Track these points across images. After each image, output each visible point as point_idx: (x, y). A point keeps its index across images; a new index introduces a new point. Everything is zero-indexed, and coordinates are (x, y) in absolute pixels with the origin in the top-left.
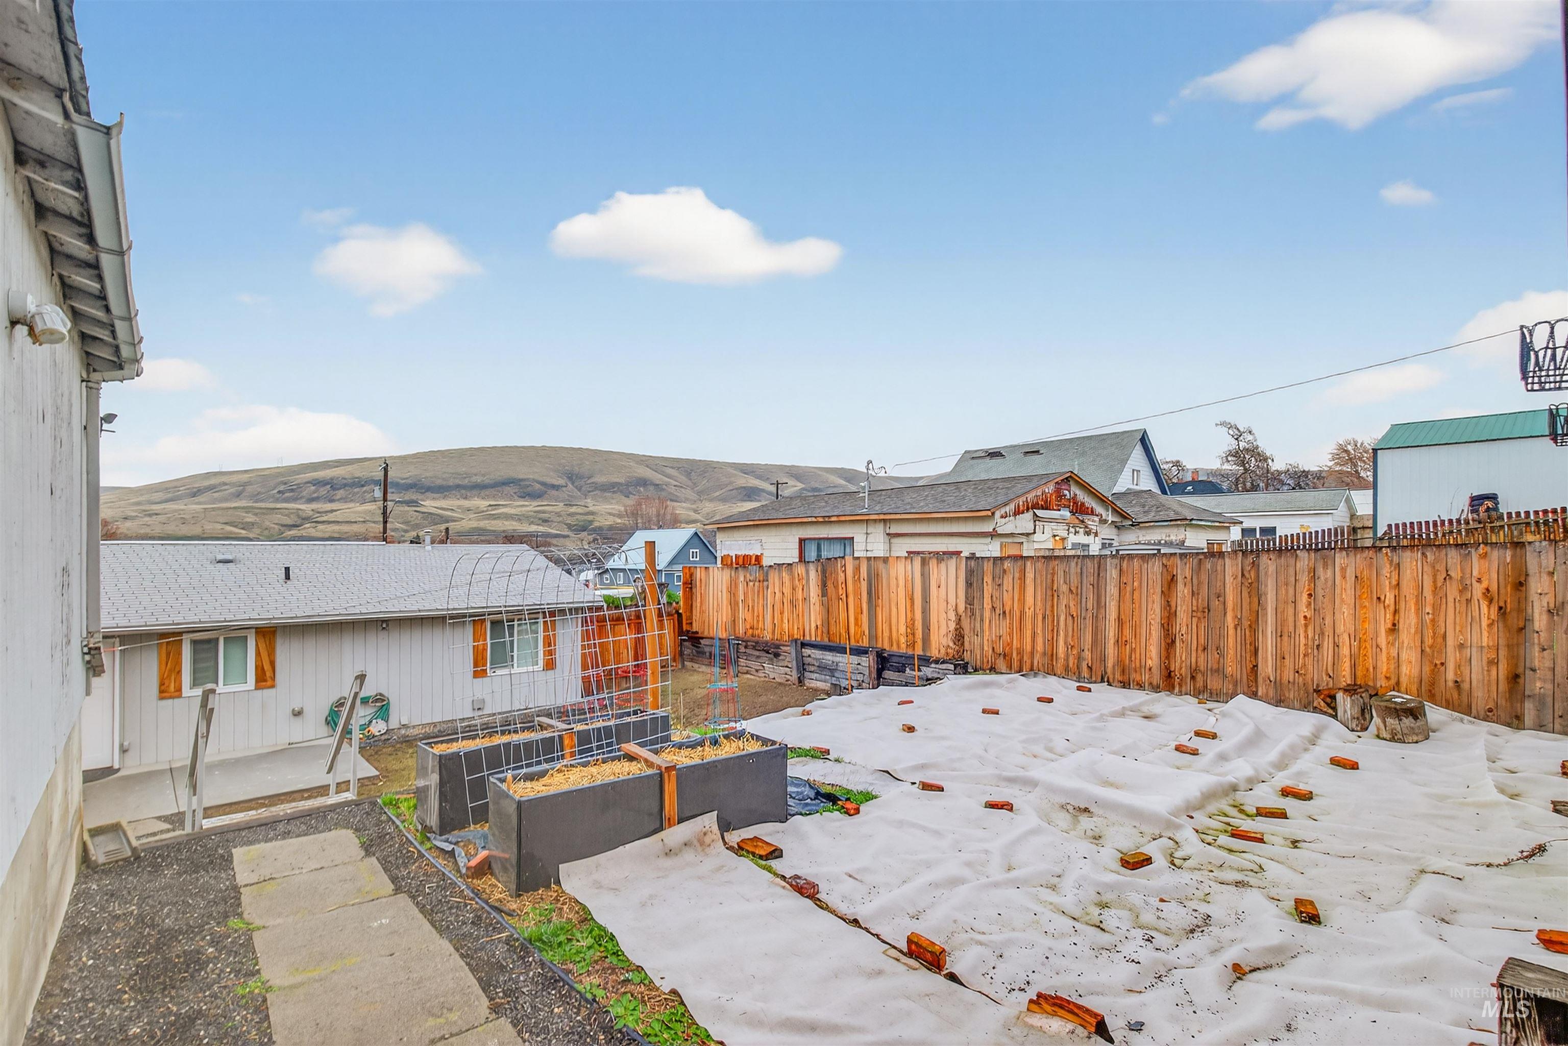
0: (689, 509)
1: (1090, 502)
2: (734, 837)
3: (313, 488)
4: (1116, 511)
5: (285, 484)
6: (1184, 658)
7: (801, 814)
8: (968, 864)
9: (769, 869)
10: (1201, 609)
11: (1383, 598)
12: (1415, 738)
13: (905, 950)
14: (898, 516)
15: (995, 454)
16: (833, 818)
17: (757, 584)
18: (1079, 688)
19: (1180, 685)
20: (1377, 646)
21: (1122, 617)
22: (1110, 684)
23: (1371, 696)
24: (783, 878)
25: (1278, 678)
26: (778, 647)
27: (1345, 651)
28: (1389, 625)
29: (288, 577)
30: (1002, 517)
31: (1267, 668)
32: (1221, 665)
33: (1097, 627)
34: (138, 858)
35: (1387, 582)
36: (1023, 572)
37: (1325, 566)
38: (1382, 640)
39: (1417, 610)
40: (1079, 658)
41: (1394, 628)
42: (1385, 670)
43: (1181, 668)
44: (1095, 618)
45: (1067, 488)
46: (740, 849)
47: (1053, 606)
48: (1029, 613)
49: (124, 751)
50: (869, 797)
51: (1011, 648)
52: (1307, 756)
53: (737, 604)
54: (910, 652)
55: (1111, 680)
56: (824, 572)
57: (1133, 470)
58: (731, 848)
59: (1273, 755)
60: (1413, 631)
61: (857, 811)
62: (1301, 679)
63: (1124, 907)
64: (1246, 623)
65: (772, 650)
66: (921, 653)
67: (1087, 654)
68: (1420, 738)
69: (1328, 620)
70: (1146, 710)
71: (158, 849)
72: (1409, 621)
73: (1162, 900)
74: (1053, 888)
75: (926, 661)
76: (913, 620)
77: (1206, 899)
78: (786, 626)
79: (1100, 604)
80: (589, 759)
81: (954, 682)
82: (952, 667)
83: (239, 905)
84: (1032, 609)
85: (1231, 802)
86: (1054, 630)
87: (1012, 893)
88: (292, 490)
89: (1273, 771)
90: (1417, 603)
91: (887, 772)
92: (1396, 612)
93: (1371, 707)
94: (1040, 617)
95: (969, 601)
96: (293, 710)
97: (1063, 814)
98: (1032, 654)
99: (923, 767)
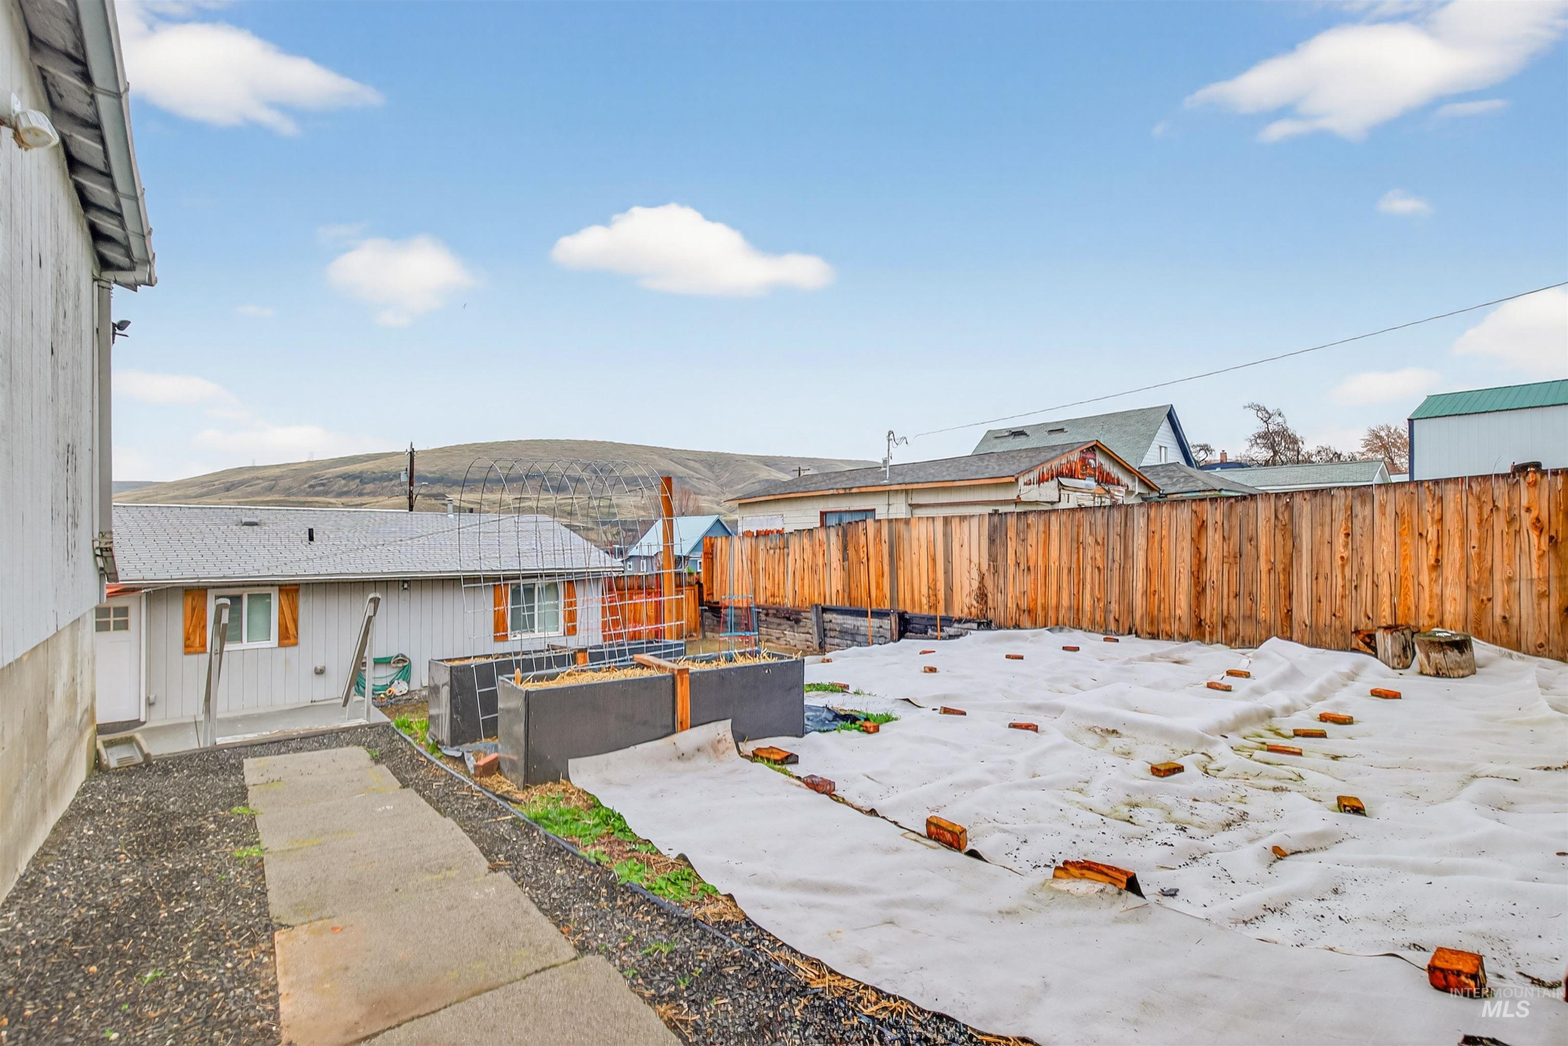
0: (712, 502)
1: (1115, 472)
2: (749, 747)
3: (343, 482)
4: (1144, 482)
5: (316, 478)
6: (1215, 606)
7: (820, 731)
8: (991, 772)
9: (785, 772)
10: (1232, 554)
11: (1424, 534)
12: (1461, 672)
13: (924, 832)
14: (920, 486)
15: (1018, 433)
16: (851, 736)
17: (778, 551)
18: (1105, 640)
19: (1211, 634)
20: (1419, 584)
21: (1150, 565)
22: (1137, 635)
23: (1413, 634)
24: (799, 778)
25: (1314, 621)
26: (798, 613)
27: (1385, 590)
28: (1433, 562)
29: (311, 538)
30: (1025, 484)
31: (1302, 611)
32: (1254, 612)
33: (1124, 579)
34: (149, 764)
35: (1429, 518)
36: (1048, 525)
37: (1363, 503)
38: (1425, 578)
39: (1462, 545)
40: (1106, 611)
41: (1437, 564)
42: (1427, 608)
43: (1212, 616)
44: (1123, 569)
45: (1092, 456)
46: (755, 757)
47: (1078, 558)
48: (1054, 567)
49: (150, 704)
50: (888, 719)
51: (1036, 603)
52: (1345, 690)
53: (757, 571)
54: (932, 613)
55: (1139, 631)
56: (845, 535)
57: (1161, 447)
58: (747, 757)
59: (1311, 688)
60: (1458, 566)
61: (877, 729)
62: (1338, 623)
63: (1156, 806)
64: (1280, 567)
65: (792, 617)
66: (943, 614)
67: (1114, 607)
68: (1467, 672)
69: (1367, 560)
70: (1176, 657)
71: (170, 758)
72: (1453, 555)
73: (1195, 800)
74: (1080, 791)
75: (948, 621)
76: (935, 581)
77: (1242, 800)
78: (806, 592)
79: (1127, 554)
80: (601, 666)
81: (976, 637)
82: (975, 626)
83: (246, 798)
84: (1057, 563)
85: (1268, 727)
86: (1081, 583)
87: (1037, 793)
88: (323, 485)
89: (1310, 702)
90: (1461, 537)
91: (908, 700)
92: (1439, 547)
93: (1413, 644)
94: (1065, 571)
95: (993, 558)
96: (316, 669)
97: (1091, 735)
98: (1057, 608)
99: (945, 697)
